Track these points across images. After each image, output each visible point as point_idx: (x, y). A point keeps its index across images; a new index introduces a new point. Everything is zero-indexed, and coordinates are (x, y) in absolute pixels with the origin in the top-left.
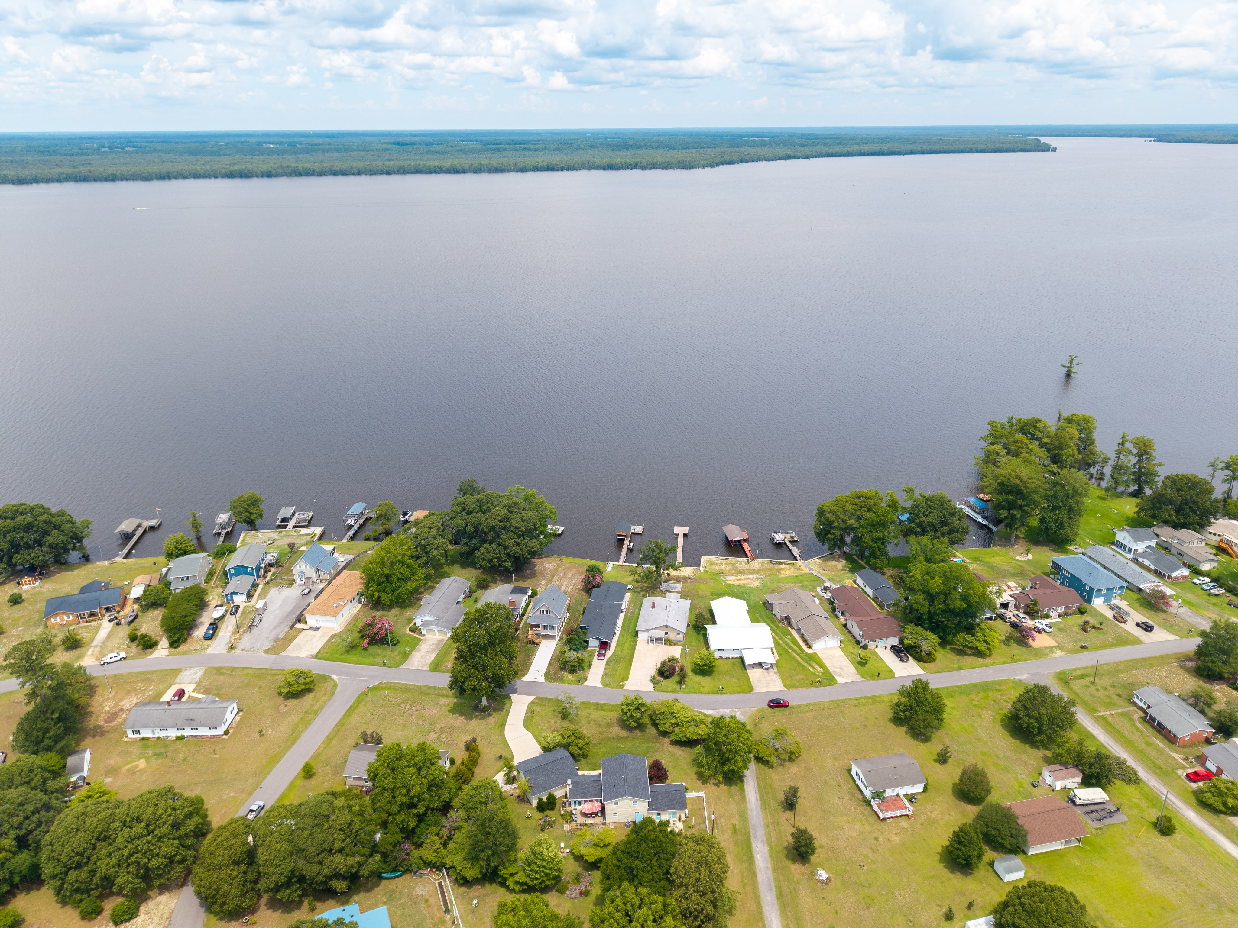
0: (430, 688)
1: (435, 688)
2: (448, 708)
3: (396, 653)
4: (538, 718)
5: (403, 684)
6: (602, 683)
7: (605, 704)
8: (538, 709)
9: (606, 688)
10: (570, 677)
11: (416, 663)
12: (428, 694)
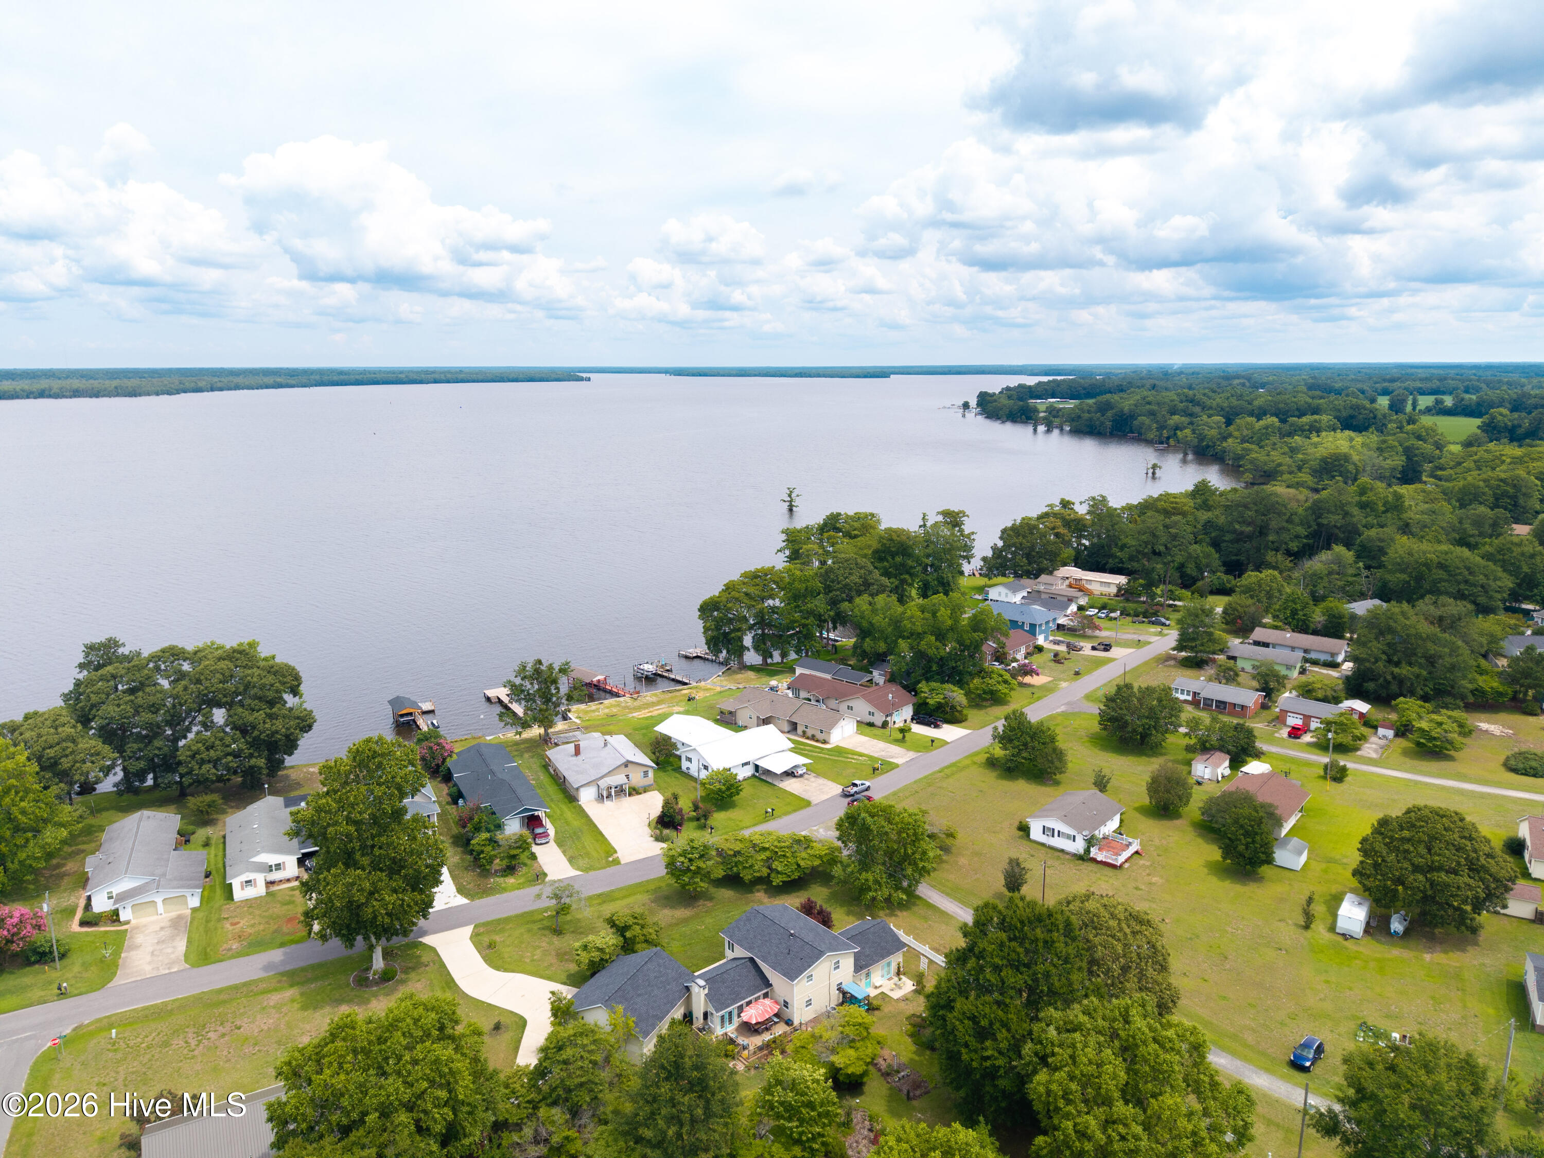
0: (220, 991)
1: (236, 988)
2: (296, 1006)
3: (76, 969)
4: (508, 950)
5: (144, 1009)
6: (578, 869)
7: (613, 891)
8: (497, 938)
9: (592, 873)
10: (511, 880)
11: (148, 968)
12: (224, 1002)
